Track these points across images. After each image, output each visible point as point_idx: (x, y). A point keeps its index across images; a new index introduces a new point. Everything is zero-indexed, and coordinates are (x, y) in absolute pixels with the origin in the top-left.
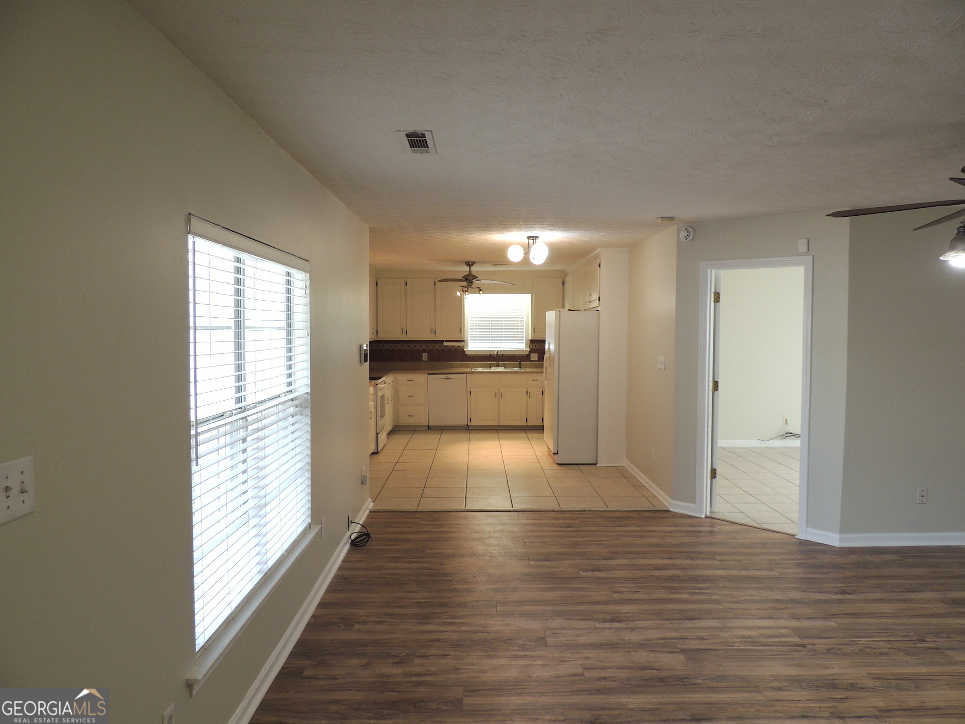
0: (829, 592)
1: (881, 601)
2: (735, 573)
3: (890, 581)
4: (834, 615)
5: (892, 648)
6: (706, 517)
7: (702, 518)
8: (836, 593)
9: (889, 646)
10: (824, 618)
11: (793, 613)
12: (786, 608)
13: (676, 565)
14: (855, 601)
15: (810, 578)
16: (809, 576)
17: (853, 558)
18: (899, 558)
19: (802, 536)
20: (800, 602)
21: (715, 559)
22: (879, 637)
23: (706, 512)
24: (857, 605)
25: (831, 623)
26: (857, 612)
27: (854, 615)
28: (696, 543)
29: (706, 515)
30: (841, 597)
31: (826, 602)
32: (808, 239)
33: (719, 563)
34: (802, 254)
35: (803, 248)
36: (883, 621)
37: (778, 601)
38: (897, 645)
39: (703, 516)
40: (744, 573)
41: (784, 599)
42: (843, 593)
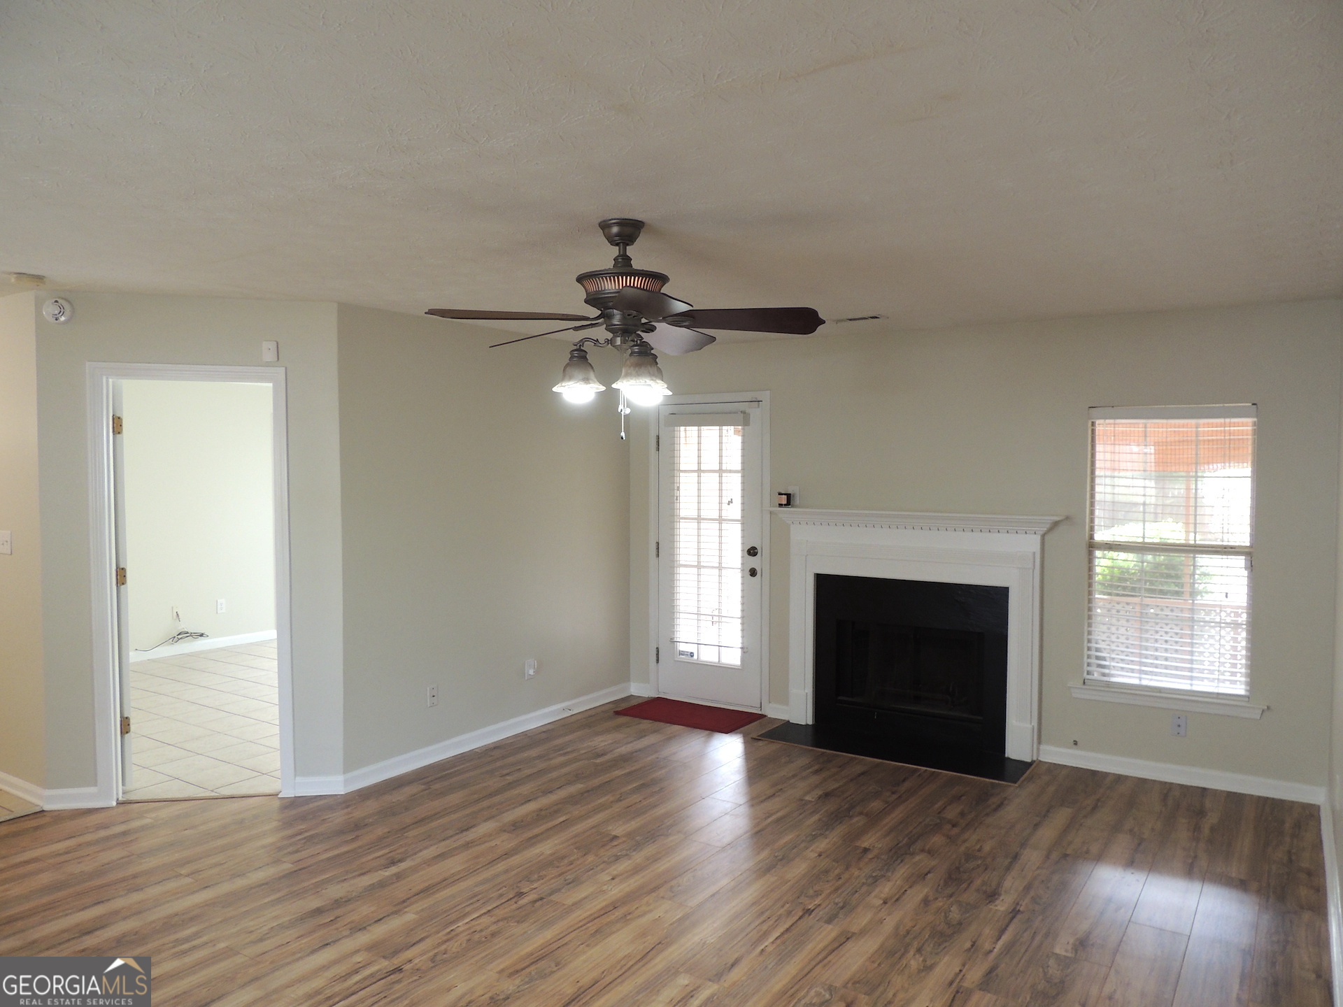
0: (376, 869)
1: (442, 856)
2: (225, 888)
3: (434, 824)
4: (404, 902)
5: (498, 921)
6: (119, 803)
7: (112, 808)
8: (386, 867)
9: (493, 919)
10: (395, 913)
11: (352, 922)
12: (336, 918)
13: (116, 912)
14: (414, 869)
15: (338, 855)
16: (336, 852)
17: (372, 806)
18: (423, 786)
19: (288, 793)
20: (349, 900)
21: (179, 876)
22: (476, 910)
23: (117, 794)
24: (420, 873)
25: (410, 916)
26: (427, 884)
27: (427, 891)
28: (129, 856)
29: (118, 799)
30: (394, 870)
31: (382, 884)
32: (277, 343)
33: (188, 880)
34: (268, 365)
35: (269, 356)
36: (463, 885)
37: (319, 911)
38: (500, 913)
39: (114, 804)
40: (240, 883)
41: (323, 904)
42: (393, 863)
